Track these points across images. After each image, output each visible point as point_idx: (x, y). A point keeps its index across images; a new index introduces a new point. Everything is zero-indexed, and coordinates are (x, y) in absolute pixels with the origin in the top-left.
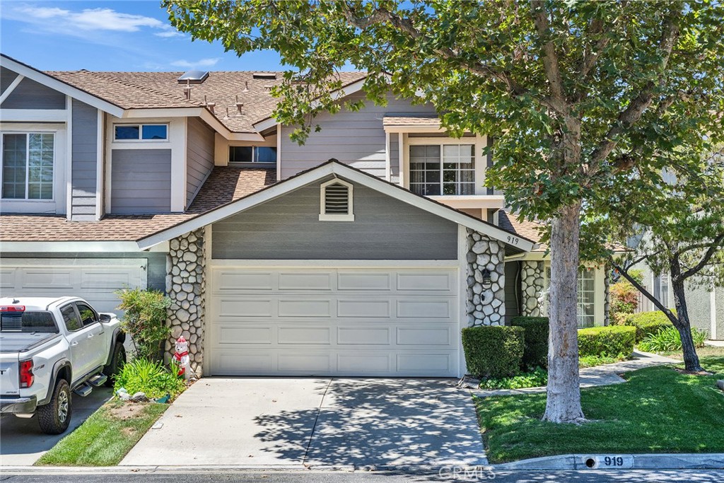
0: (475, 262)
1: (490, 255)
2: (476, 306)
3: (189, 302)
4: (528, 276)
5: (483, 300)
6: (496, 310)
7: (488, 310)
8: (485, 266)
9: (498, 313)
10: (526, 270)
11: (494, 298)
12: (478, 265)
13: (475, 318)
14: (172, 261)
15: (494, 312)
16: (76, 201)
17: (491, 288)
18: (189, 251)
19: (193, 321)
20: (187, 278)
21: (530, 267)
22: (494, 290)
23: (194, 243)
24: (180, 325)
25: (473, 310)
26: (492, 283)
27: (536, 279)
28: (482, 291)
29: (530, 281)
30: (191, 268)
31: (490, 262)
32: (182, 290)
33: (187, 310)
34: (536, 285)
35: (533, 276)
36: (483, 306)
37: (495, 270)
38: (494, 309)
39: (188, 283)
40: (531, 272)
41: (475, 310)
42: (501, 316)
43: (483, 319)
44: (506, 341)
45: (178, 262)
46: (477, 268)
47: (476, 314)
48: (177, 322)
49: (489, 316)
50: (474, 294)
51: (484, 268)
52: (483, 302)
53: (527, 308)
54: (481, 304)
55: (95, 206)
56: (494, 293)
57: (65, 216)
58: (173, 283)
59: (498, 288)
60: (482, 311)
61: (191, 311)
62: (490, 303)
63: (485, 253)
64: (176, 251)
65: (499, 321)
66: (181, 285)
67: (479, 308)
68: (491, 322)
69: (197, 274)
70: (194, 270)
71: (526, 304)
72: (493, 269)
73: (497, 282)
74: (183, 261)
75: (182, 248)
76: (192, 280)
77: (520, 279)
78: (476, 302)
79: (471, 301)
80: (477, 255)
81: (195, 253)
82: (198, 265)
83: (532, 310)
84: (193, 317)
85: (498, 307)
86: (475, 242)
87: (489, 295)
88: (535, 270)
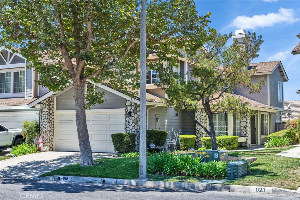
0: (127, 109)
1: (132, 106)
2: (127, 126)
3: (46, 125)
4: (197, 115)
5: (129, 123)
6: (134, 127)
7: (131, 127)
8: (130, 110)
9: (134, 128)
10: (197, 112)
11: (133, 122)
12: (128, 110)
13: (127, 130)
14: (41, 111)
15: (133, 128)
16: (28, 93)
17: (132, 119)
18: (46, 108)
19: (47, 132)
20: (45, 117)
21: (198, 112)
22: (133, 120)
23: (47, 105)
24: (43, 133)
25: (126, 127)
26: (132, 117)
27: (201, 116)
28: (129, 120)
29: (198, 117)
30: (46, 113)
31: (132, 109)
32: (44, 121)
33: (45, 128)
34: (201, 119)
35: (199, 115)
36: (129, 125)
37: (133, 112)
38: (133, 127)
39: (45, 119)
40: (198, 113)
41: (127, 127)
42: (135, 130)
43: (129, 131)
44: (125, 138)
45: (43, 111)
46: (127, 111)
47: (127, 129)
48: (42, 132)
49: (131, 129)
50: (126, 121)
51: (130, 111)
52: (129, 124)
53: (197, 128)
54: (128, 125)
55: (31, 94)
56: (133, 121)
57: (24, 97)
58: (42, 119)
59: (134, 119)
60: (129, 128)
61: (46, 128)
62: (132, 125)
63: (130, 105)
64: (42, 108)
65: (134, 131)
66: (43, 119)
67: (128, 126)
68: (132, 132)
69: (48, 115)
70: (47, 114)
71: (197, 127)
72: (132, 111)
73: (134, 116)
74: (44, 111)
75: (44, 107)
76: (46, 117)
77: (195, 117)
78: (127, 124)
79: (126, 124)
80: (127, 106)
81: (47, 108)
82: (48, 112)
83: (199, 129)
84: (47, 130)
85: (134, 126)
86: (127, 101)
87: (131, 121)
88: (200, 112)
